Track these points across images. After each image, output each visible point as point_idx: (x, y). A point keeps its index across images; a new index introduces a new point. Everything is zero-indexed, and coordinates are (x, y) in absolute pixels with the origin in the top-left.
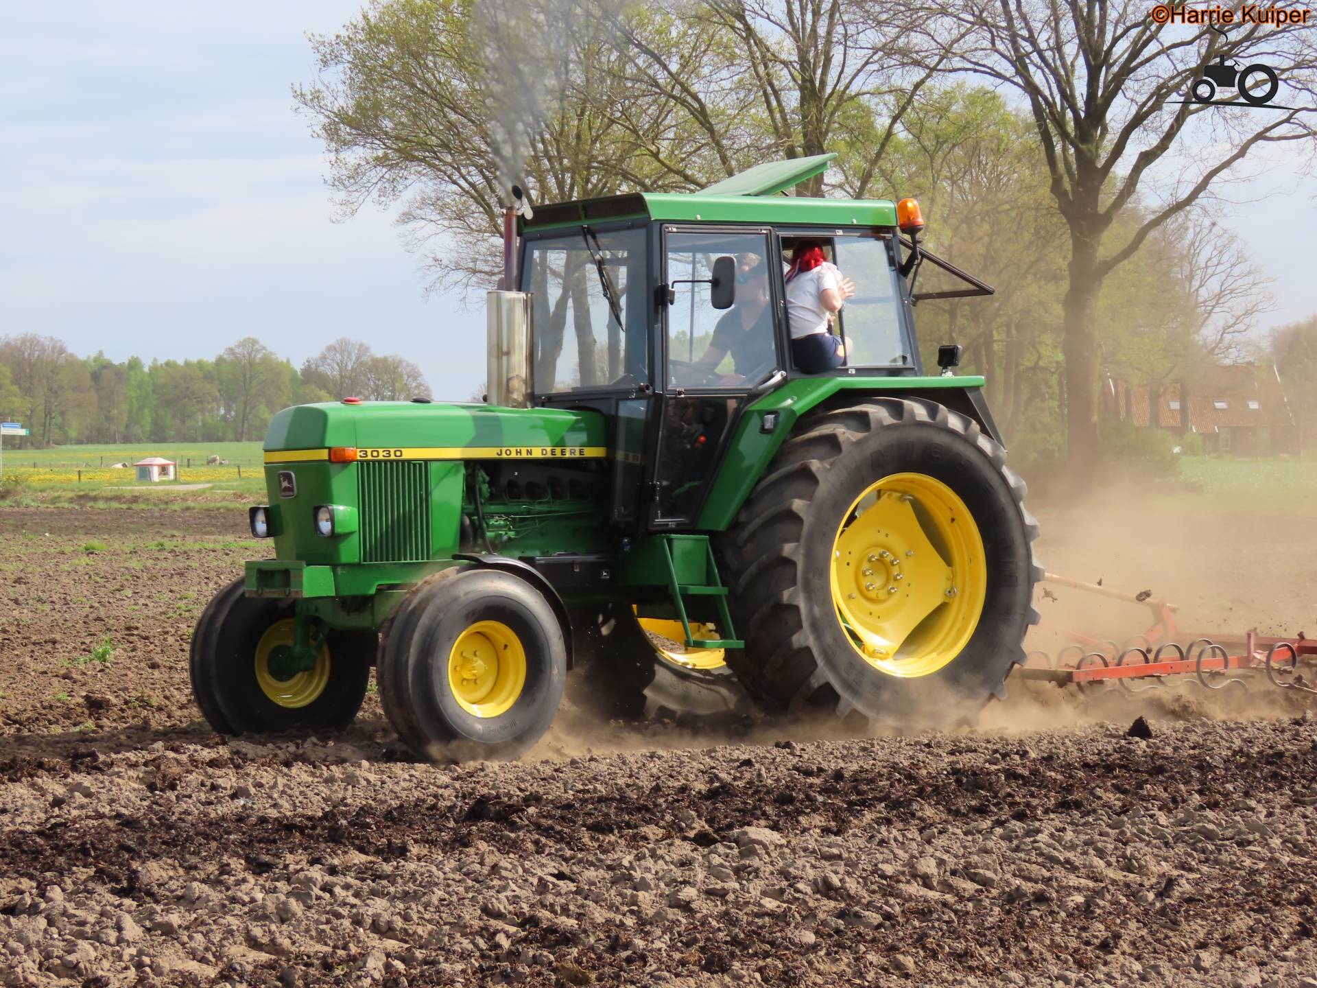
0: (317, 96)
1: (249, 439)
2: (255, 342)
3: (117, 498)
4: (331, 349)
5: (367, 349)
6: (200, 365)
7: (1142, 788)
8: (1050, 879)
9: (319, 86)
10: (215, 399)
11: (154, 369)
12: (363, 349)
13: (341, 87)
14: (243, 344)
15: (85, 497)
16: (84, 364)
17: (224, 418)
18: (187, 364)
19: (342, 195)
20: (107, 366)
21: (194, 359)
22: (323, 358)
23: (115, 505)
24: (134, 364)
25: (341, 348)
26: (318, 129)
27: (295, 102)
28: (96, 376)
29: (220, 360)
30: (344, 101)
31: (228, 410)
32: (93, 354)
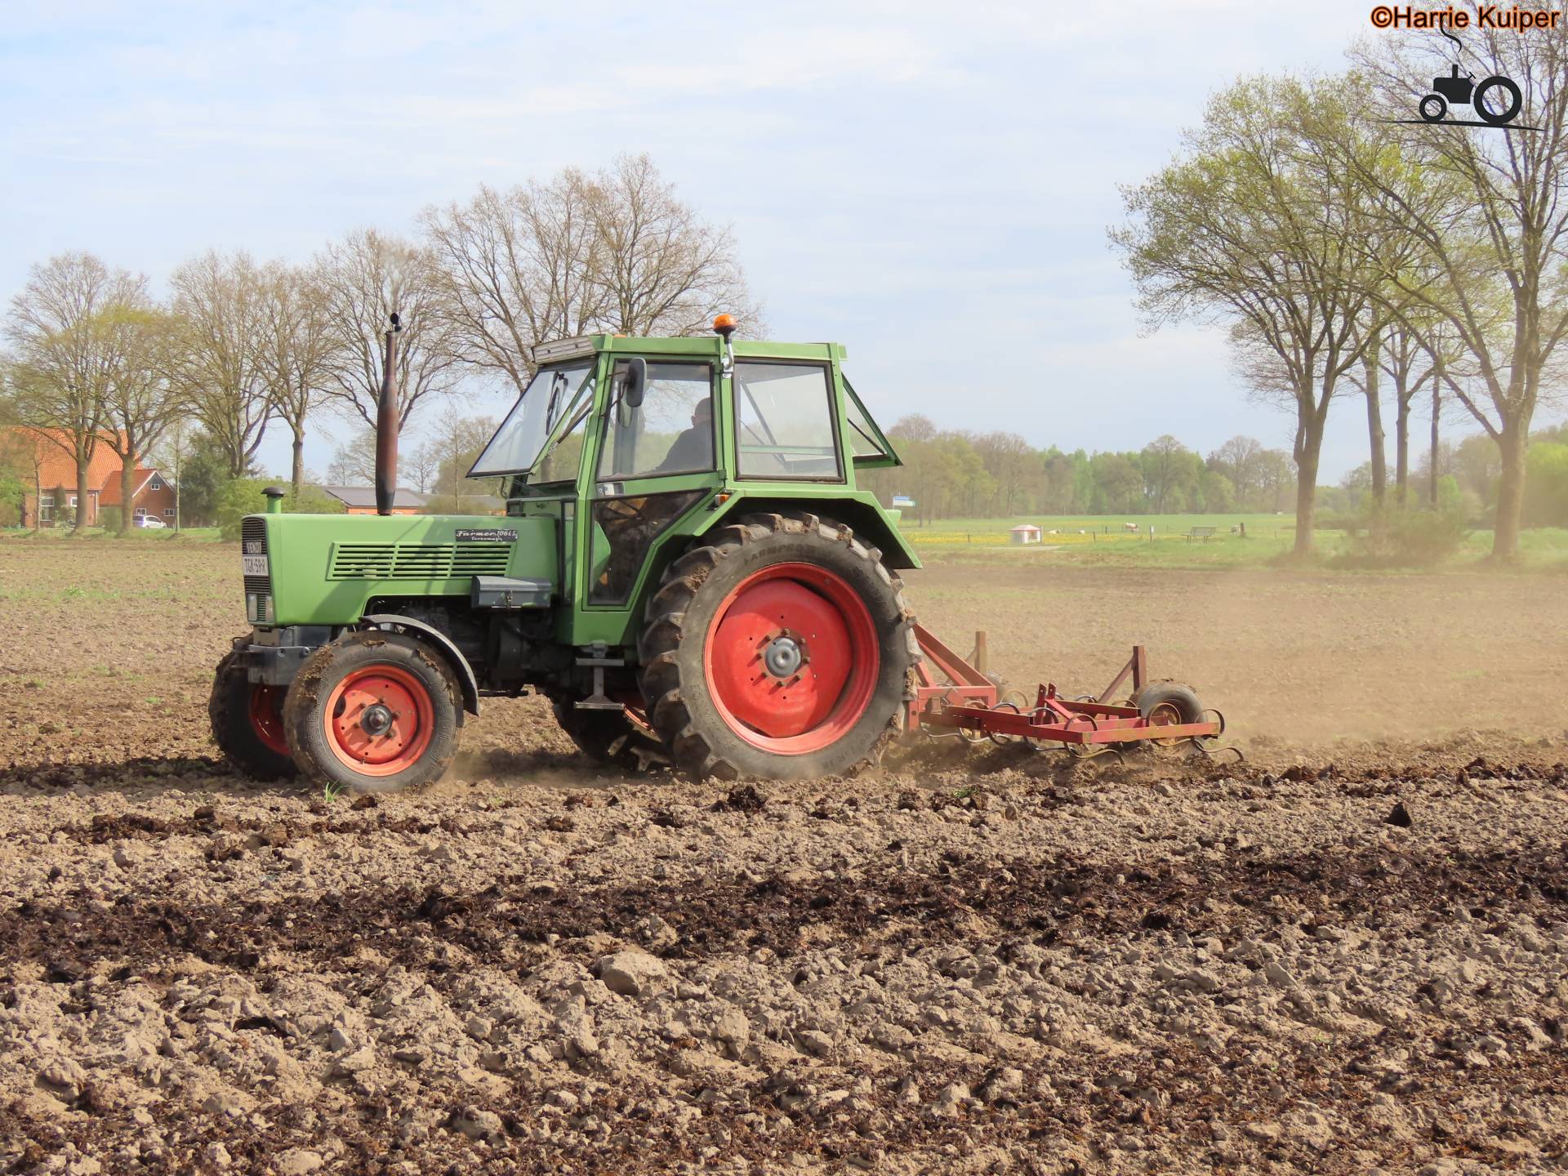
0: (1126, 236)
1: (1166, 513)
2: (1170, 438)
3: (978, 557)
4: (1229, 443)
5: (1258, 445)
6: (1129, 456)
7: (1269, 900)
8: (911, 1046)
9: (1128, 228)
10: (1139, 482)
11: (1094, 458)
12: (1254, 444)
13: (1146, 228)
14: (1162, 439)
15: (955, 555)
16: (1041, 455)
17: (1147, 496)
18: (1119, 455)
19: (1147, 315)
20: (1059, 456)
21: (1125, 451)
22: (1224, 451)
23: (974, 561)
24: (1080, 455)
25: (1238, 443)
26: (1127, 262)
27: (1110, 241)
28: (1049, 464)
29: (1144, 453)
30: (1146, 240)
31: (1150, 491)
32: (1048, 448)
